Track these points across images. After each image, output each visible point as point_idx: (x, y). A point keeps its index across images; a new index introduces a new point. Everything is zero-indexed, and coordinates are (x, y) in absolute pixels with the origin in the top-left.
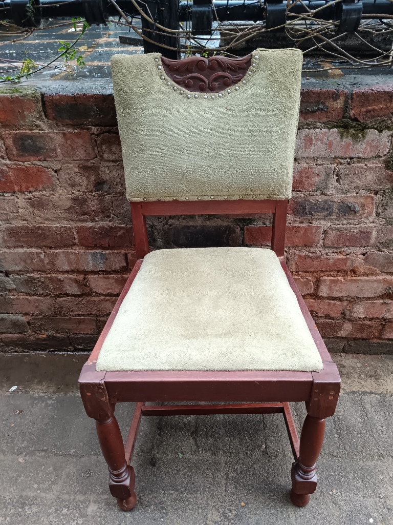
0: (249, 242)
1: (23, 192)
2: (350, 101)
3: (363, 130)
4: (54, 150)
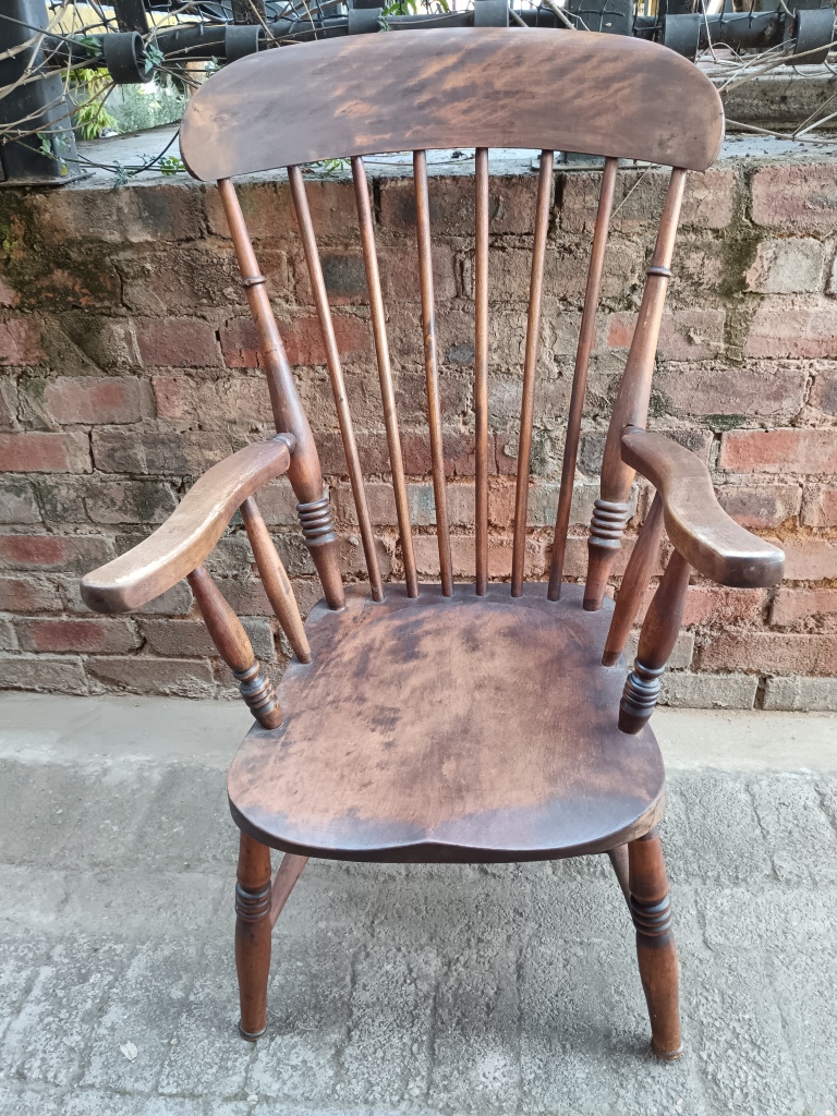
0: (729, 465)
1: (312, 367)
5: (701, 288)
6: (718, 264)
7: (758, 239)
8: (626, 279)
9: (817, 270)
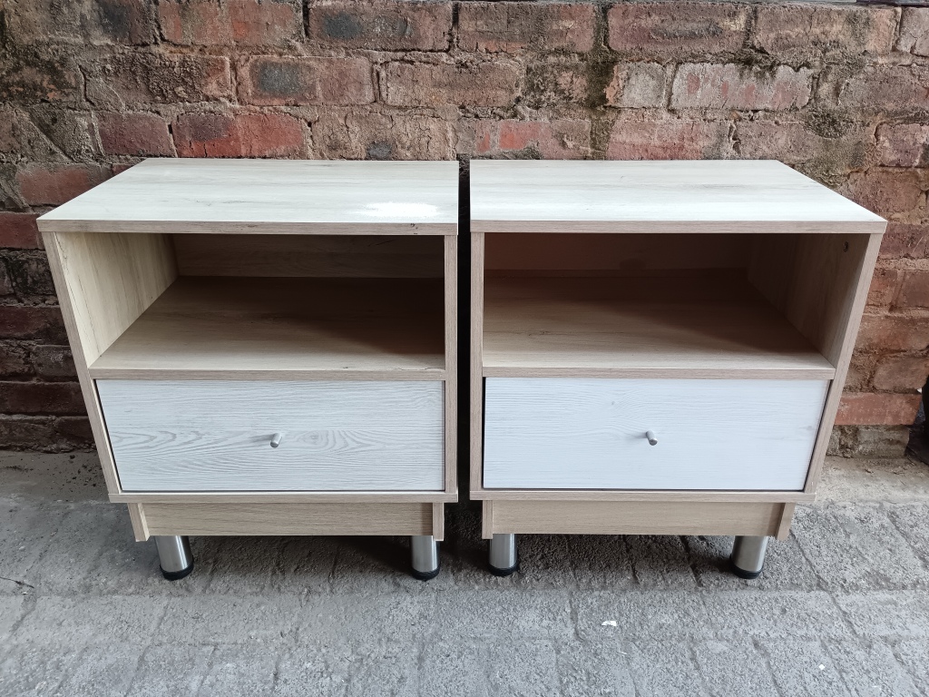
2: (753, 22)
3: (772, 67)
4: (312, 88)
5: (572, 101)
6: (585, 83)
7: (614, 62)
8: (512, 91)
9: (661, 90)
